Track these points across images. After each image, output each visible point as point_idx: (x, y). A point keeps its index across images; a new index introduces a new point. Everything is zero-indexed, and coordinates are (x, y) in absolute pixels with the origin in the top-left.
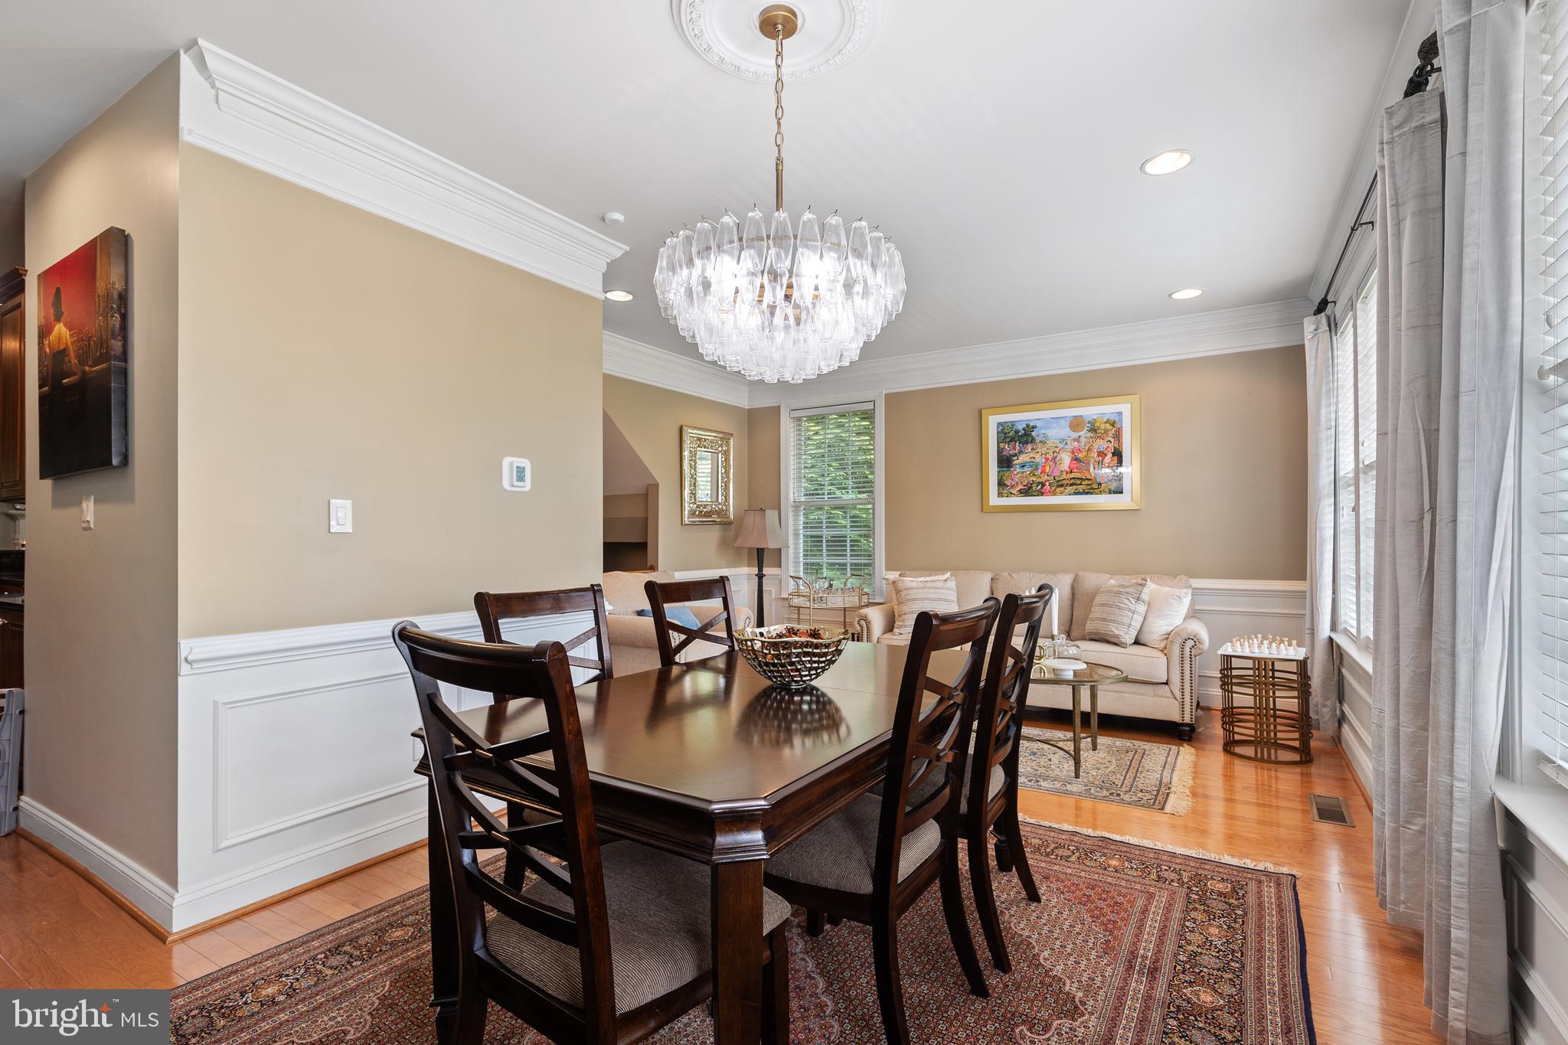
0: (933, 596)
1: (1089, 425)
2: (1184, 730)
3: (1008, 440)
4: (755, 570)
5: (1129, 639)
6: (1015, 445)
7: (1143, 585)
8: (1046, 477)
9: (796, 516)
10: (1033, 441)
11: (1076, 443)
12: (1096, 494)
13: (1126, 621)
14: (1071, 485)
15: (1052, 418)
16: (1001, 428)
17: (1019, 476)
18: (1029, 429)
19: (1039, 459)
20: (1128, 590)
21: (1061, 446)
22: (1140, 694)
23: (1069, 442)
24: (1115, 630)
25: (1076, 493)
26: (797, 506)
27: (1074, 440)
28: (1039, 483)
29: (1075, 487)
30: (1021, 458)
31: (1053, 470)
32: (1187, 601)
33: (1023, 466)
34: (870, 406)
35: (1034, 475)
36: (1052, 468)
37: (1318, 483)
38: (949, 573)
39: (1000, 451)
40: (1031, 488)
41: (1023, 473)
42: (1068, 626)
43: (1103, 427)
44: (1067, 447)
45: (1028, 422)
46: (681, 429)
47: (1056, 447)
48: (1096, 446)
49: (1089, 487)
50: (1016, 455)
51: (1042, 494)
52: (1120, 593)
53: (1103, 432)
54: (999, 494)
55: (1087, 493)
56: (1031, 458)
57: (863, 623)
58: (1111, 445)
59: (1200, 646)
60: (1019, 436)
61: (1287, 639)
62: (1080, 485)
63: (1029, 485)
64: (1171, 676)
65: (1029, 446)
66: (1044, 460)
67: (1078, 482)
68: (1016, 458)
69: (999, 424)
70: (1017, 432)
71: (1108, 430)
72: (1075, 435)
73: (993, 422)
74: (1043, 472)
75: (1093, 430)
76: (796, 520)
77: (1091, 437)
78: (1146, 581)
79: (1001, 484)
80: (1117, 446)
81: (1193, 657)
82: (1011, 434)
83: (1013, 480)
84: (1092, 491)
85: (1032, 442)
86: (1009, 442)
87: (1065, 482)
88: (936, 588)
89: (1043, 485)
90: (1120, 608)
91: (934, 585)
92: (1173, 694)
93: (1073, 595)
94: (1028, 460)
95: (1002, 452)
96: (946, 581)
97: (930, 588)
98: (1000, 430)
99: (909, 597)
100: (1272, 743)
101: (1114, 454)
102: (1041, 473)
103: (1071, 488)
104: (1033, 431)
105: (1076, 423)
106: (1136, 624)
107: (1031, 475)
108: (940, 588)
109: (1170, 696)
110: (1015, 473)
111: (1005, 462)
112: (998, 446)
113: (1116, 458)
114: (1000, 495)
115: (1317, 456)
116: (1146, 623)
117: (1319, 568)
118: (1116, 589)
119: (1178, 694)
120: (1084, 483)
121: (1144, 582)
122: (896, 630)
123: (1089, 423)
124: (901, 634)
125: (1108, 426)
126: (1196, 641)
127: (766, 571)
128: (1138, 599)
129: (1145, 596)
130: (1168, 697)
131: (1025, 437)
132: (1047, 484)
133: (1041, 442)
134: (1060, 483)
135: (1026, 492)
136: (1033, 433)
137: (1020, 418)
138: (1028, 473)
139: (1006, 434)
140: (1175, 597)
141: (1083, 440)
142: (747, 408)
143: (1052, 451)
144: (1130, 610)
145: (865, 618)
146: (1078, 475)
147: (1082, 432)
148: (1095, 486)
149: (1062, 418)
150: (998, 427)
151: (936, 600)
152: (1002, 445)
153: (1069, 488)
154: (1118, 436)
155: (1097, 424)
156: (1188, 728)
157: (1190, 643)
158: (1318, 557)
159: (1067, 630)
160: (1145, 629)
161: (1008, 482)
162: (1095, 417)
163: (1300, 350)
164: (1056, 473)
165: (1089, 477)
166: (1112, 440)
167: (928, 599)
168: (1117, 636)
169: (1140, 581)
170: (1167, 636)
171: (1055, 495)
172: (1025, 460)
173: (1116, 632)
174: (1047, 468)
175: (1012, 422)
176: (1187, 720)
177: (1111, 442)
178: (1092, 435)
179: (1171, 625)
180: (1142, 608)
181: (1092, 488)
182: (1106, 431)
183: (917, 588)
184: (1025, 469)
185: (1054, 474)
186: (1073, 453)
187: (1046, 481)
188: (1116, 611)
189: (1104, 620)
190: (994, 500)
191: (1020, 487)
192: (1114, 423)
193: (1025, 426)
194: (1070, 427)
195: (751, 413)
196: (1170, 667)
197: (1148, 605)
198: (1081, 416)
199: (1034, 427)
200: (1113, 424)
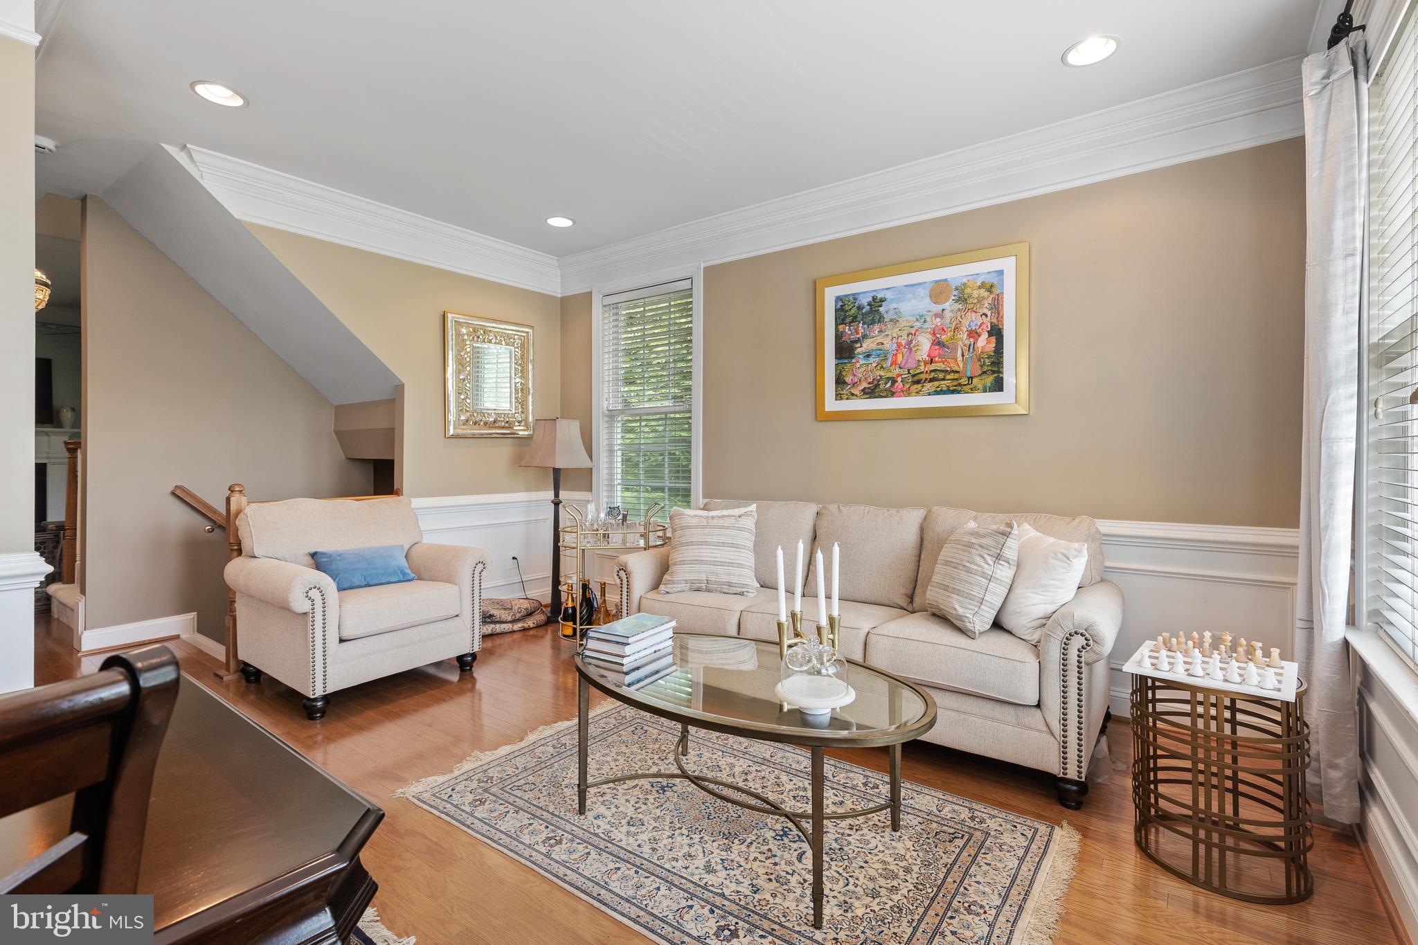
0: (715, 539)
1: (956, 293)
2: (1068, 790)
3: (848, 320)
4: (550, 495)
5: (981, 620)
6: (858, 327)
7: (1006, 535)
8: (898, 371)
9: (611, 428)
10: (881, 319)
11: (938, 320)
12: (965, 393)
13: (977, 592)
14: (932, 380)
15: (906, 286)
16: (840, 303)
17: (863, 369)
18: (876, 303)
19: (889, 345)
20: (985, 541)
21: (918, 324)
22: (993, 719)
23: (928, 319)
24: (959, 607)
25: (937, 393)
26: (611, 415)
27: (936, 316)
28: (889, 379)
29: (936, 383)
30: (865, 345)
31: (907, 360)
32: (1080, 564)
33: (868, 356)
34: (686, 284)
35: (882, 367)
36: (905, 358)
37: (1326, 357)
38: (755, 505)
39: (839, 336)
40: (877, 386)
41: (867, 365)
42: (910, 587)
43: (975, 294)
44: (926, 325)
45: (875, 294)
46: (444, 316)
47: (912, 327)
48: (965, 323)
49: (955, 383)
50: (856, 342)
51: (893, 394)
52: (970, 545)
53: (976, 301)
54: (837, 395)
55: (953, 392)
56: (878, 344)
57: (622, 574)
58: (987, 320)
59: (1096, 647)
60: (863, 314)
61: (1260, 645)
62: (944, 379)
63: (876, 382)
64: (1044, 694)
65: (876, 327)
66: (895, 346)
67: (941, 376)
68: (859, 345)
69: (838, 299)
70: (860, 308)
71: (983, 298)
72: (938, 308)
73: (831, 295)
74: (894, 363)
75: (962, 299)
76: (611, 433)
77: (959, 310)
78: (1012, 528)
79: (840, 381)
80: (995, 321)
81: (1083, 665)
82: (853, 311)
83: (854, 375)
84: (959, 388)
85: (879, 321)
86: (850, 323)
87: (923, 376)
88: (723, 527)
89: (894, 381)
90: (969, 571)
91: (721, 522)
92: (1047, 725)
93: (922, 540)
94: (874, 346)
95: (842, 337)
96: (740, 516)
97: (714, 527)
98: (839, 307)
99: (684, 540)
100: (1228, 826)
101: (990, 334)
102: (891, 365)
103: (931, 384)
104: (881, 306)
105: (938, 291)
106: (994, 600)
107: (878, 368)
108: (728, 528)
109: (1044, 728)
110: (858, 365)
111: (845, 351)
112: (837, 330)
113: (993, 339)
114: (839, 397)
115: (1325, 309)
116: (1012, 596)
117: (1326, 512)
118: (967, 538)
119: (1056, 727)
120: (948, 377)
121: (1009, 530)
122: (662, 587)
123: (956, 289)
124: (667, 593)
125: (983, 293)
126: (1089, 638)
127: (563, 495)
128: (998, 557)
129: (1011, 552)
130: (1040, 731)
131: (873, 312)
132: (899, 379)
133: (891, 320)
134: (916, 378)
135: (872, 392)
136: (881, 309)
137: (864, 289)
138: (874, 365)
139: (847, 311)
140: (1061, 556)
141: (948, 314)
142: (559, 296)
143: (906, 333)
144: (983, 575)
145: (623, 569)
146: (940, 366)
147: (948, 303)
148: (964, 381)
149: (920, 284)
150: (836, 302)
151: (718, 544)
152: (841, 327)
153: (928, 385)
154: (997, 306)
155: (968, 291)
156: (1074, 788)
157: (1078, 642)
158: (1323, 492)
159: (909, 593)
160: (1011, 607)
161: (848, 379)
162: (965, 280)
163: (1297, 146)
164: (911, 364)
165: (956, 368)
166: (989, 313)
167: (706, 543)
168: (960, 618)
169: (1003, 528)
170: (1044, 621)
171: (909, 395)
172: (870, 348)
173: (961, 611)
174: (900, 357)
175: (854, 294)
176: (1072, 774)
177: (986, 316)
178: (960, 306)
179: (1052, 603)
180: (1005, 573)
181: (960, 385)
182: (980, 300)
183: (696, 527)
184: (871, 360)
185: (909, 366)
186: (934, 334)
187: (899, 375)
188: (963, 575)
189: (946, 588)
190: (832, 404)
191: (864, 385)
192: (992, 286)
193: (871, 299)
194: (931, 297)
195: (564, 301)
196: (1044, 679)
197: (1018, 566)
198: (946, 280)
199: (882, 300)
200: (990, 289)
